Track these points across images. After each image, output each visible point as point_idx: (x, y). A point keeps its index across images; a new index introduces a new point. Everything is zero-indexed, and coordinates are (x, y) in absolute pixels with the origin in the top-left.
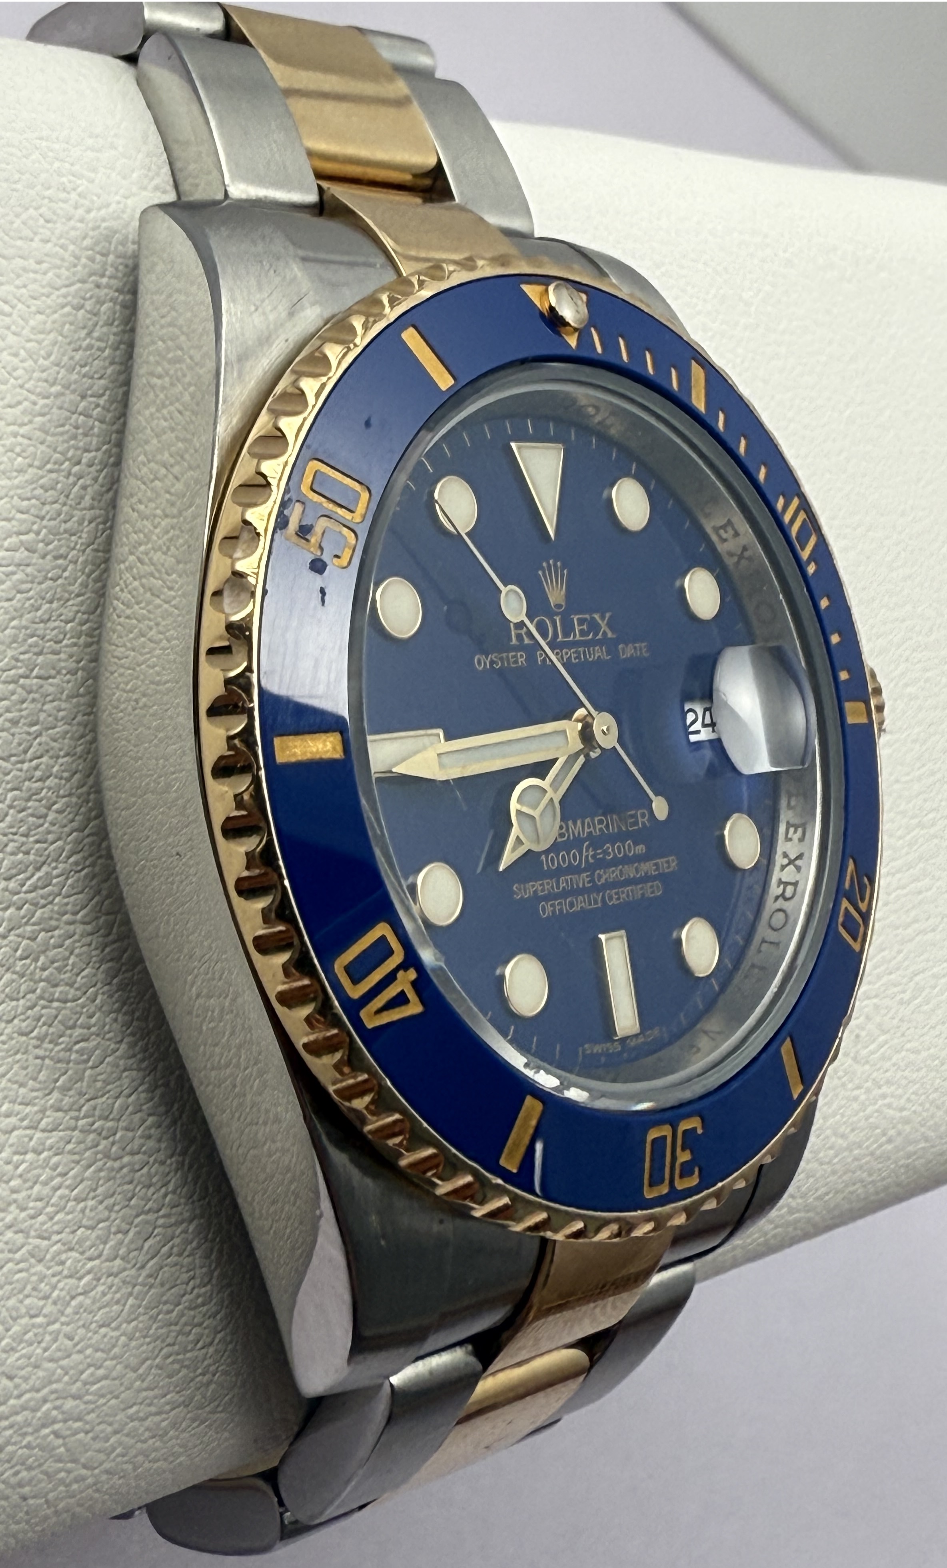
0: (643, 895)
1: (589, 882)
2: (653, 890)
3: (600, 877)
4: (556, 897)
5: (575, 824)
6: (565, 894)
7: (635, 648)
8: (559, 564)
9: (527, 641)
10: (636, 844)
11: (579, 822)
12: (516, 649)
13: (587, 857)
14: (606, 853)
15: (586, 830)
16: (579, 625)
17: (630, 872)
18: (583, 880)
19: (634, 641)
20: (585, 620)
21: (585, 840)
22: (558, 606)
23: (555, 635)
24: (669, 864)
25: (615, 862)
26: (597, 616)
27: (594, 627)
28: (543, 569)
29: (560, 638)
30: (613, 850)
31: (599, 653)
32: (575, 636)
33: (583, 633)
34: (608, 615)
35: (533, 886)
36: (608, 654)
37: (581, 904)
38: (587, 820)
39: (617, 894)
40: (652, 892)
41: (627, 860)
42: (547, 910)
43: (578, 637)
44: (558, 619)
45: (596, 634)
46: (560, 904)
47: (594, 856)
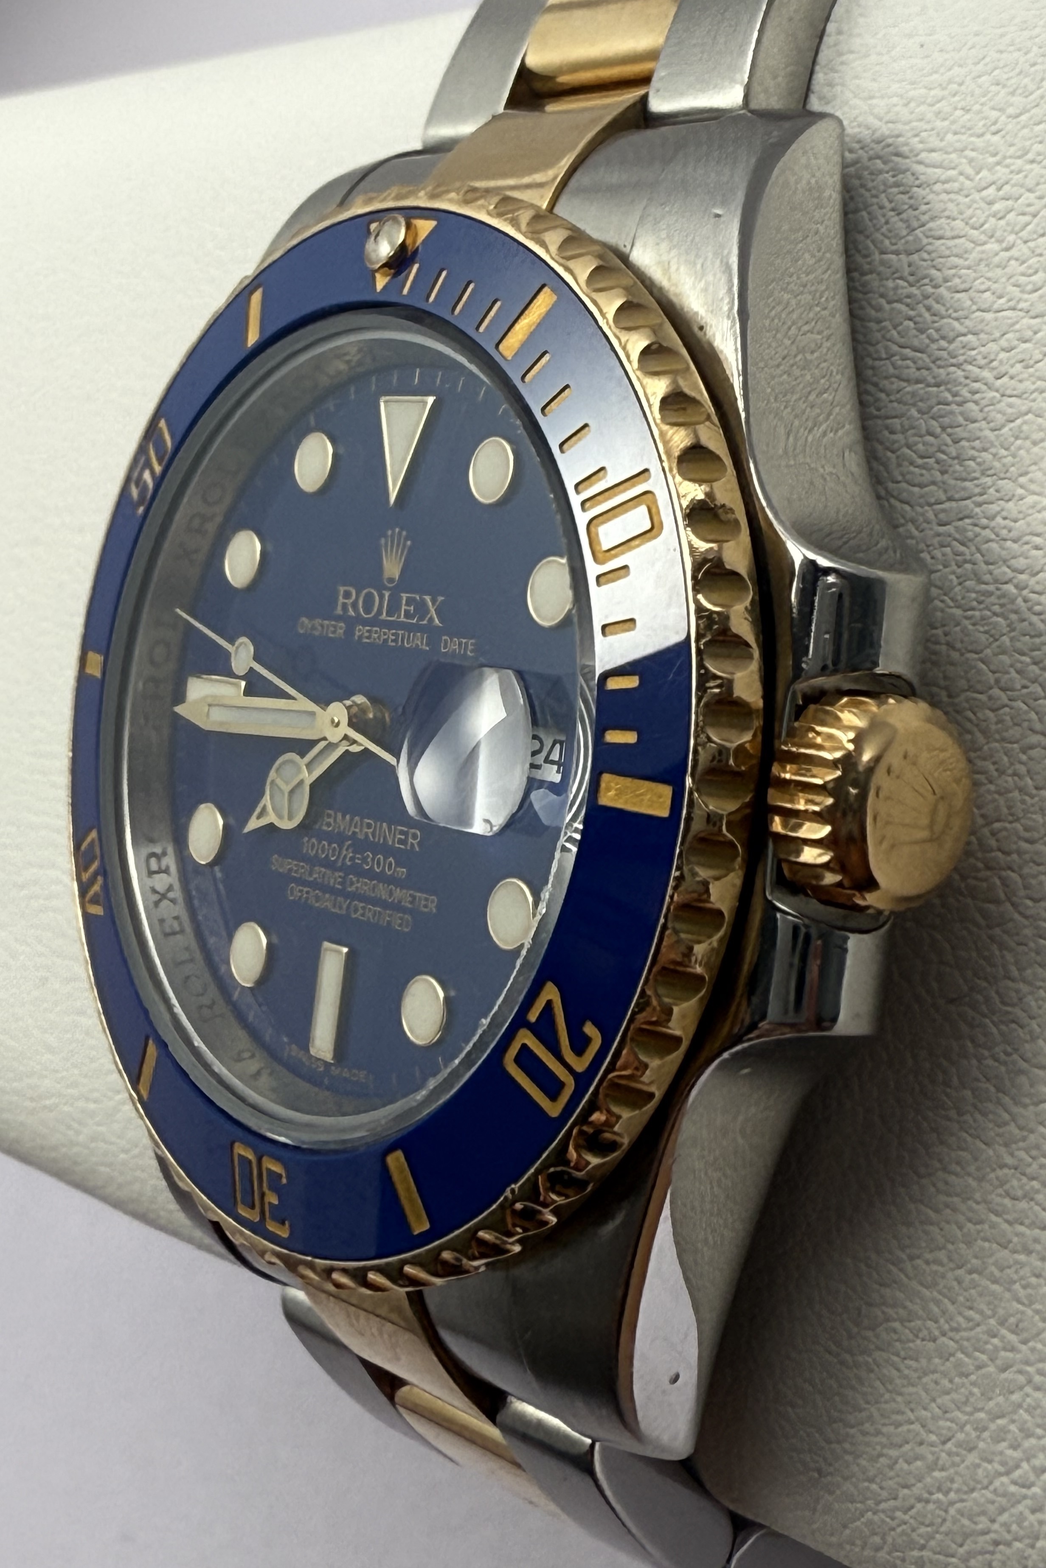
0: (389, 923)
1: (339, 883)
2: (399, 923)
3: (352, 883)
4: (304, 883)
5: (344, 817)
6: (314, 885)
7: (460, 644)
8: (404, 533)
9: (351, 613)
10: (398, 864)
11: (348, 817)
12: (339, 618)
13: (345, 856)
14: (364, 860)
15: (353, 829)
16: (407, 604)
17: (382, 891)
18: (334, 879)
19: (460, 635)
20: (414, 599)
21: (349, 838)
22: (391, 580)
23: (379, 612)
24: (429, 903)
25: (371, 875)
26: (428, 598)
27: (422, 610)
28: (386, 536)
29: (384, 616)
30: (373, 860)
31: (420, 642)
32: (399, 617)
33: (407, 615)
34: (440, 599)
35: (289, 864)
36: (427, 645)
37: (327, 903)
38: (357, 818)
39: (364, 908)
40: (400, 925)
41: (380, 877)
42: (295, 892)
43: (402, 619)
44: (387, 594)
45: (421, 618)
46: (307, 893)
47: (352, 859)
